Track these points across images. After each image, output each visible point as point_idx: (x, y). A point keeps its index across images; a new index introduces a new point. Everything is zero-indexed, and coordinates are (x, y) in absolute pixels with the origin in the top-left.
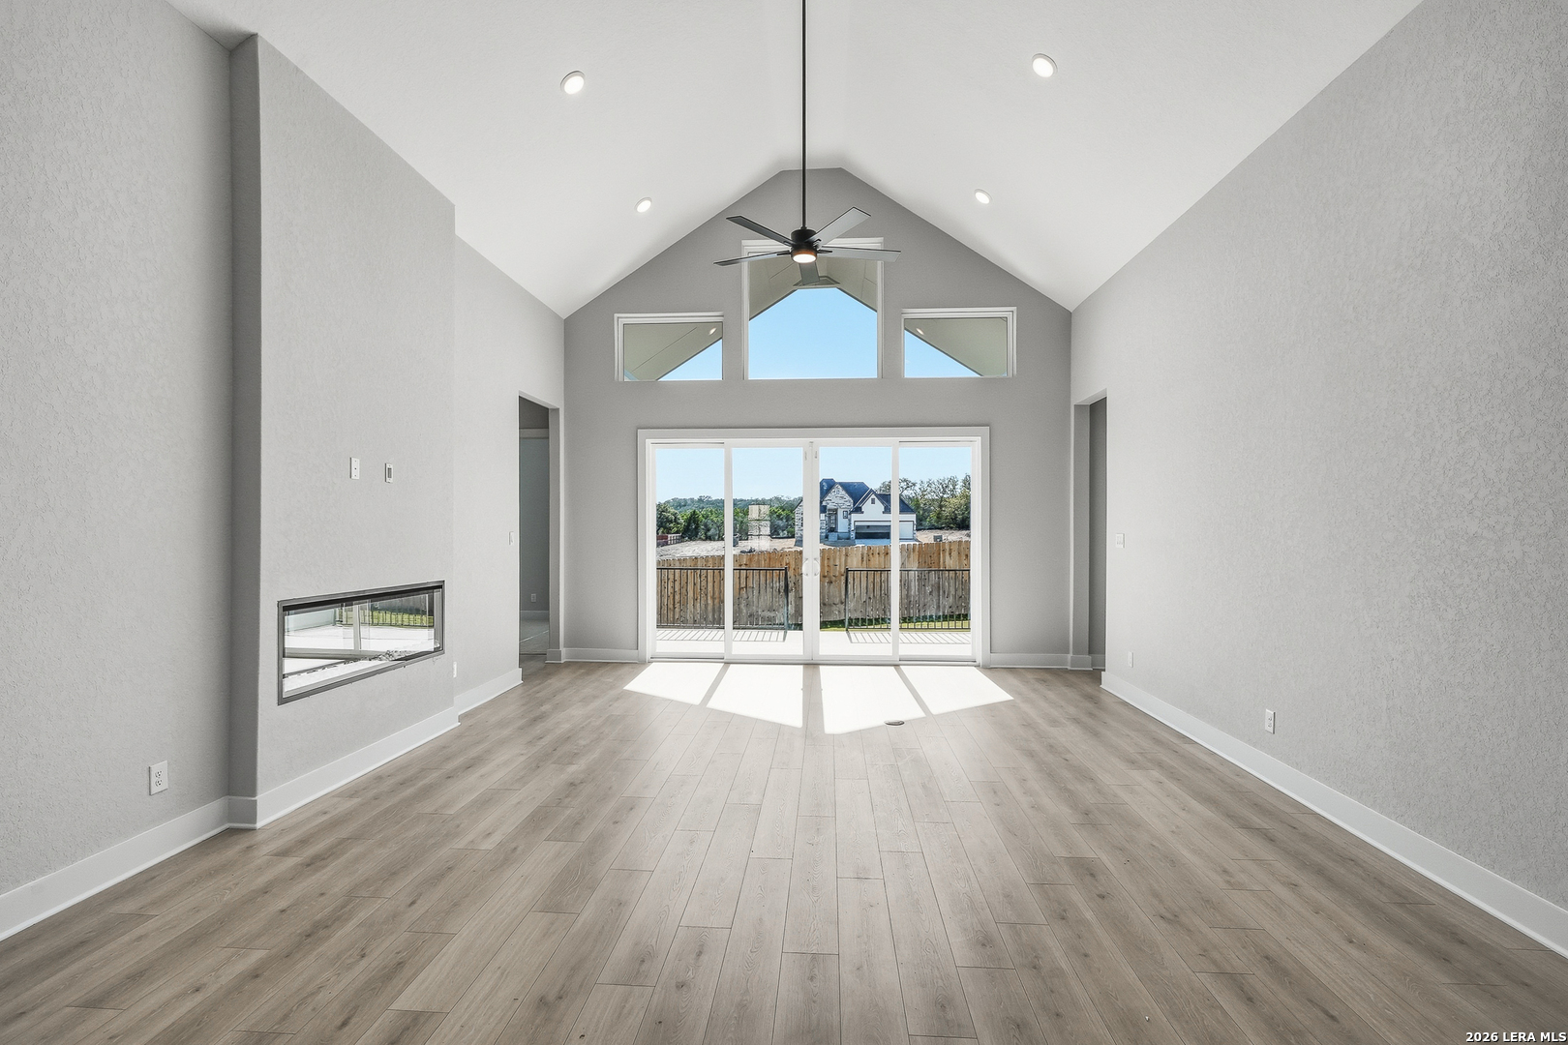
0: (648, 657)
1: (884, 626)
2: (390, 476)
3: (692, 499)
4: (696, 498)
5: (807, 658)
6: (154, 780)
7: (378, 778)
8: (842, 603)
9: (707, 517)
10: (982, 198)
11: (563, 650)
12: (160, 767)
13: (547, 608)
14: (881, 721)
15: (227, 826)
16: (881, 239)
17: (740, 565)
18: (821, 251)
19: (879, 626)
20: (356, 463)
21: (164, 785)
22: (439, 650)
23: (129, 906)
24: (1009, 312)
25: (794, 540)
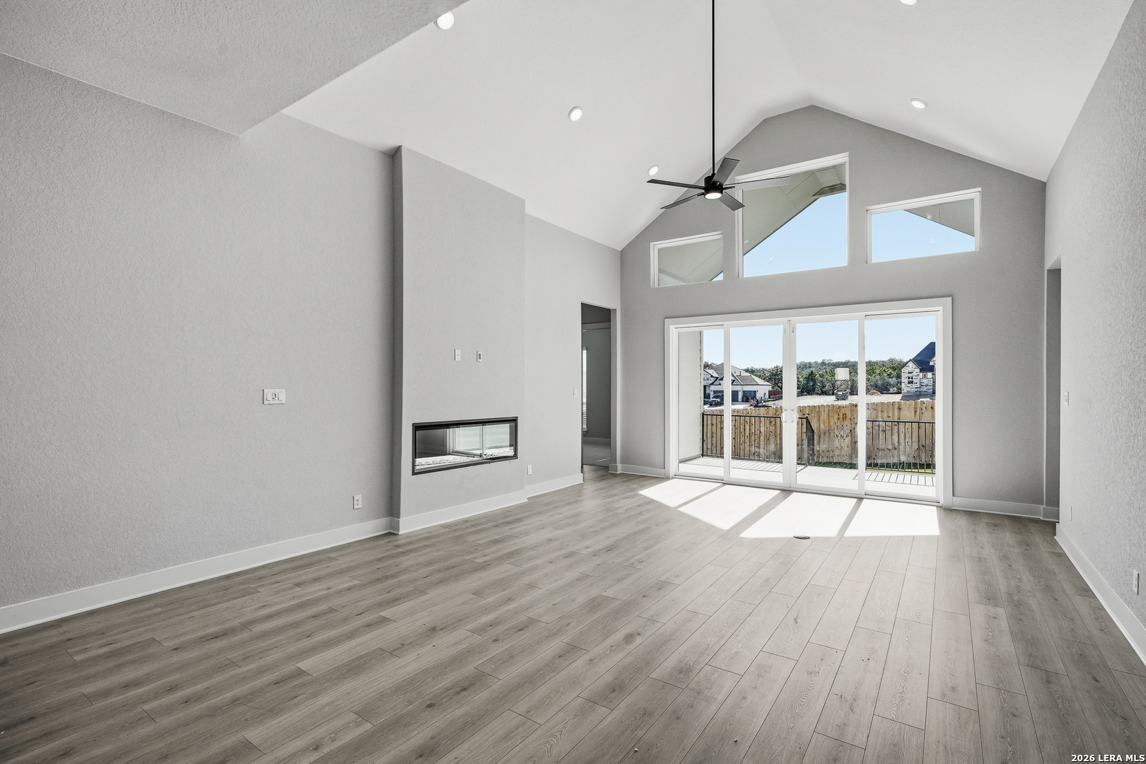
0: (672, 474)
1: (929, 471)
2: (480, 358)
3: (816, 363)
4: (820, 361)
5: (786, 486)
6: (355, 502)
7: (466, 521)
8: (895, 449)
9: (822, 376)
10: (918, 105)
11: (619, 466)
12: (358, 497)
13: (609, 437)
14: (791, 535)
15: (389, 531)
16: (847, 154)
17: (804, 415)
18: (726, 188)
19: (923, 471)
20: (458, 352)
21: (360, 506)
22: (515, 456)
23: (333, 555)
24: (973, 194)
25: (901, 395)
